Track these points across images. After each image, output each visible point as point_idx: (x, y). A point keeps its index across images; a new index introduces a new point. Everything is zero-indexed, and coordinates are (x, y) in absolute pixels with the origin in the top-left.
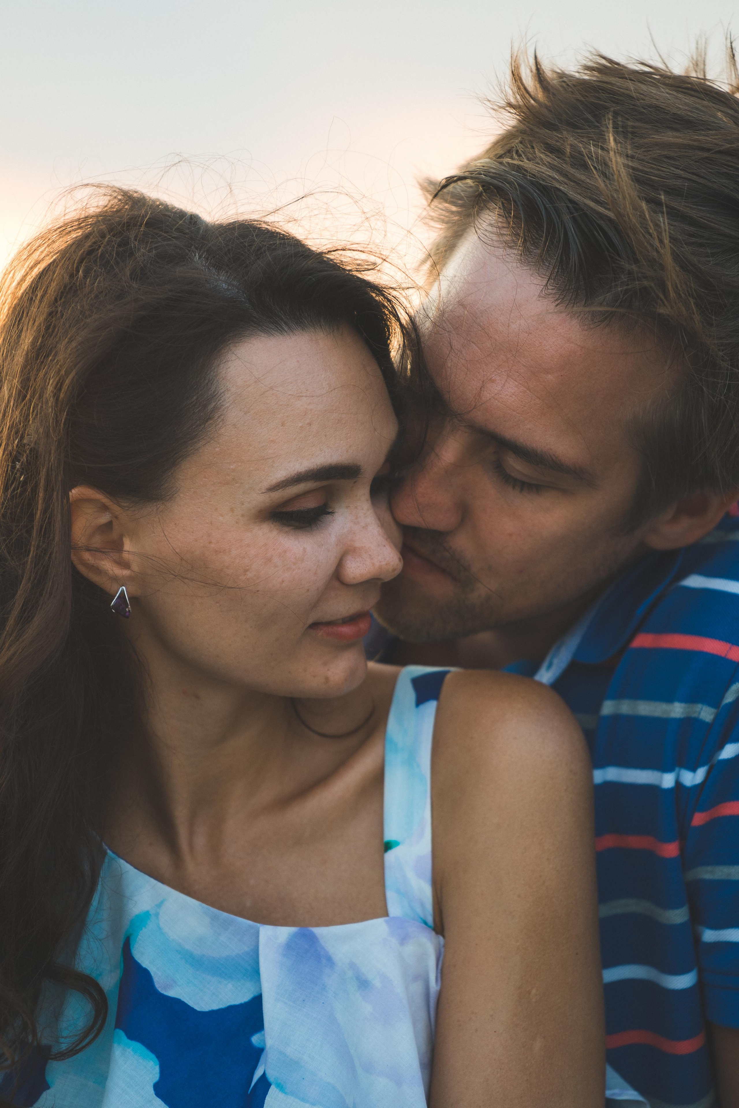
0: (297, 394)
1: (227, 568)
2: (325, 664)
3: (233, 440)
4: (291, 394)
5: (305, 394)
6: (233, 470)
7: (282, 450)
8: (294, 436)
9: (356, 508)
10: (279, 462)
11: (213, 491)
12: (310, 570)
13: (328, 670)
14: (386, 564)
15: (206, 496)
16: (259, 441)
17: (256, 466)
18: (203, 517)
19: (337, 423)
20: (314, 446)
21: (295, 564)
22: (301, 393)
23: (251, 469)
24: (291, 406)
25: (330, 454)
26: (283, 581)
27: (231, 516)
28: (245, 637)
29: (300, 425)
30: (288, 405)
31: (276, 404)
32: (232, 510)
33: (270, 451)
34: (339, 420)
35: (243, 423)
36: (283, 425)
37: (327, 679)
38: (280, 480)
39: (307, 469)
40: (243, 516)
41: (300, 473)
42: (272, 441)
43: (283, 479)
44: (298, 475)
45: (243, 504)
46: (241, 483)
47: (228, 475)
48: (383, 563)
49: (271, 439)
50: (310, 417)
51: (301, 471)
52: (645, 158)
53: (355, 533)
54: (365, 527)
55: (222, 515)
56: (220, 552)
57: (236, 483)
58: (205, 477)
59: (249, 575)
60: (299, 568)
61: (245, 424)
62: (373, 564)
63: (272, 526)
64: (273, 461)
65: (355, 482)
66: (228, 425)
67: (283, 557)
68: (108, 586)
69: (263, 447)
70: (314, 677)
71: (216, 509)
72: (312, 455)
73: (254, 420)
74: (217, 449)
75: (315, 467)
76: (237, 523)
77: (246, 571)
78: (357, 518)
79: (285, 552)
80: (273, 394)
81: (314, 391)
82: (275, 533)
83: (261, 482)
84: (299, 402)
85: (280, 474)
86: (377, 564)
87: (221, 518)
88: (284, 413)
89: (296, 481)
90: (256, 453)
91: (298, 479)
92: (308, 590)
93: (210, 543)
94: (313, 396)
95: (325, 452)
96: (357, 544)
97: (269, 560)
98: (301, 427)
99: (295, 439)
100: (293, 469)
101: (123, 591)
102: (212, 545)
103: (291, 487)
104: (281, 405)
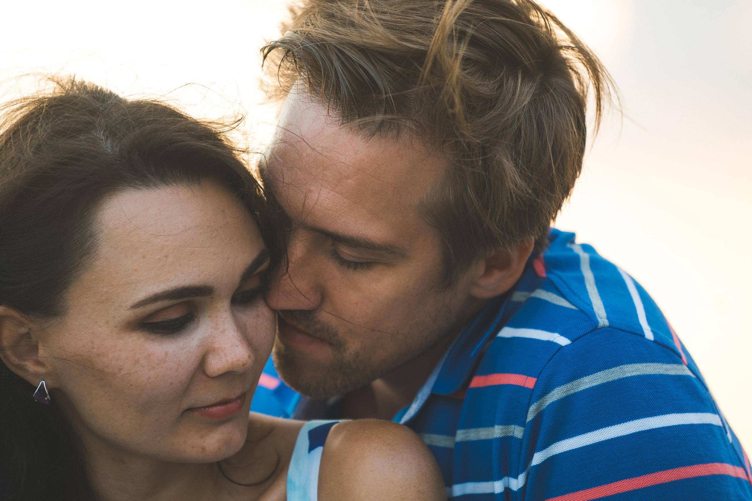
0: (156, 234)
1: (107, 367)
2: (202, 437)
3: (105, 269)
4: (151, 233)
5: (162, 234)
6: (106, 292)
7: (143, 276)
8: (153, 266)
9: (216, 317)
10: (140, 286)
11: (93, 308)
12: (171, 368)
13: (204, 442)
14: (237, 361)
15: (88, 312)
16: (124, 270)
17: (123, 289)
18: (88, 328)
19: (191, 255)
20: (169, 272)
21: (158, 364)
22: (160, 233)
23: (119, 291)
24: (151, 243)
25: (183, 279)
26: (149, 378)
27: (107, 327)
28: (131, 419)
29: (158, 257)
30: (148, 242)
31: (138, 242)
32: (107, 322)
33: (133, 278)
34: (192, 253)
35: (112, 256)
36: (144, 257)
37: (203, 449)
38: (140, 299)
39: (163, 291)
40: (115, 327)
41: (157, 294)
42: (135, 270)
43: (143, 299)
44: (155, 296)
45: (115, 318)
46: (113, 302)
47: (102, 296)
48: (235, 360)
49: (134, 268)
50: (166, 251)
51: (158, 292)
52: (396, 12)
53: (214, 337)
54: (223, 332)
55: (101, 327)
56: (101, 355)
57: (109, 302)
58: (86, 298)
59: (122, 372)
60: (162, 368)
61: (114, 257)
62: (227, 361)
63: (140, 335)
64: (136, 285)
65: (212, 298)
66: (101, 258)
67: (148, 359)
68: (31, 379)
69: (128, 274)
70: (193, 447)
71: (96, 322)
72: (168, 280)
73: (121, 254)
74: (93, 277)
75: (170, 289)
76: (111, 332)
77: (120, 370)
78: (217, 325)
79: (150, 355)
80: (136, 234)
81: (171, 231)
82: (142, 340)
83: (127, 301)
84: (157, 240)
85: (142, 295)
86: (230, 361)
87: (100, 329)
88: (145, 249)
89: (153, 301)
90: (122, 279)
91: (156, 298)
92: (172, 384)
93: (93, 348)
94: (169, 235)
95: (179, 277)
96: (216, 346)
97: (137, 362)
98: (159, 259)
99: (153, 268)
100: (152, 291)
101: (42, 384)
102: (95, 350)
103: (150, 305)
104: (142, 243)
